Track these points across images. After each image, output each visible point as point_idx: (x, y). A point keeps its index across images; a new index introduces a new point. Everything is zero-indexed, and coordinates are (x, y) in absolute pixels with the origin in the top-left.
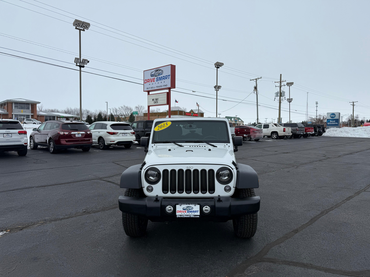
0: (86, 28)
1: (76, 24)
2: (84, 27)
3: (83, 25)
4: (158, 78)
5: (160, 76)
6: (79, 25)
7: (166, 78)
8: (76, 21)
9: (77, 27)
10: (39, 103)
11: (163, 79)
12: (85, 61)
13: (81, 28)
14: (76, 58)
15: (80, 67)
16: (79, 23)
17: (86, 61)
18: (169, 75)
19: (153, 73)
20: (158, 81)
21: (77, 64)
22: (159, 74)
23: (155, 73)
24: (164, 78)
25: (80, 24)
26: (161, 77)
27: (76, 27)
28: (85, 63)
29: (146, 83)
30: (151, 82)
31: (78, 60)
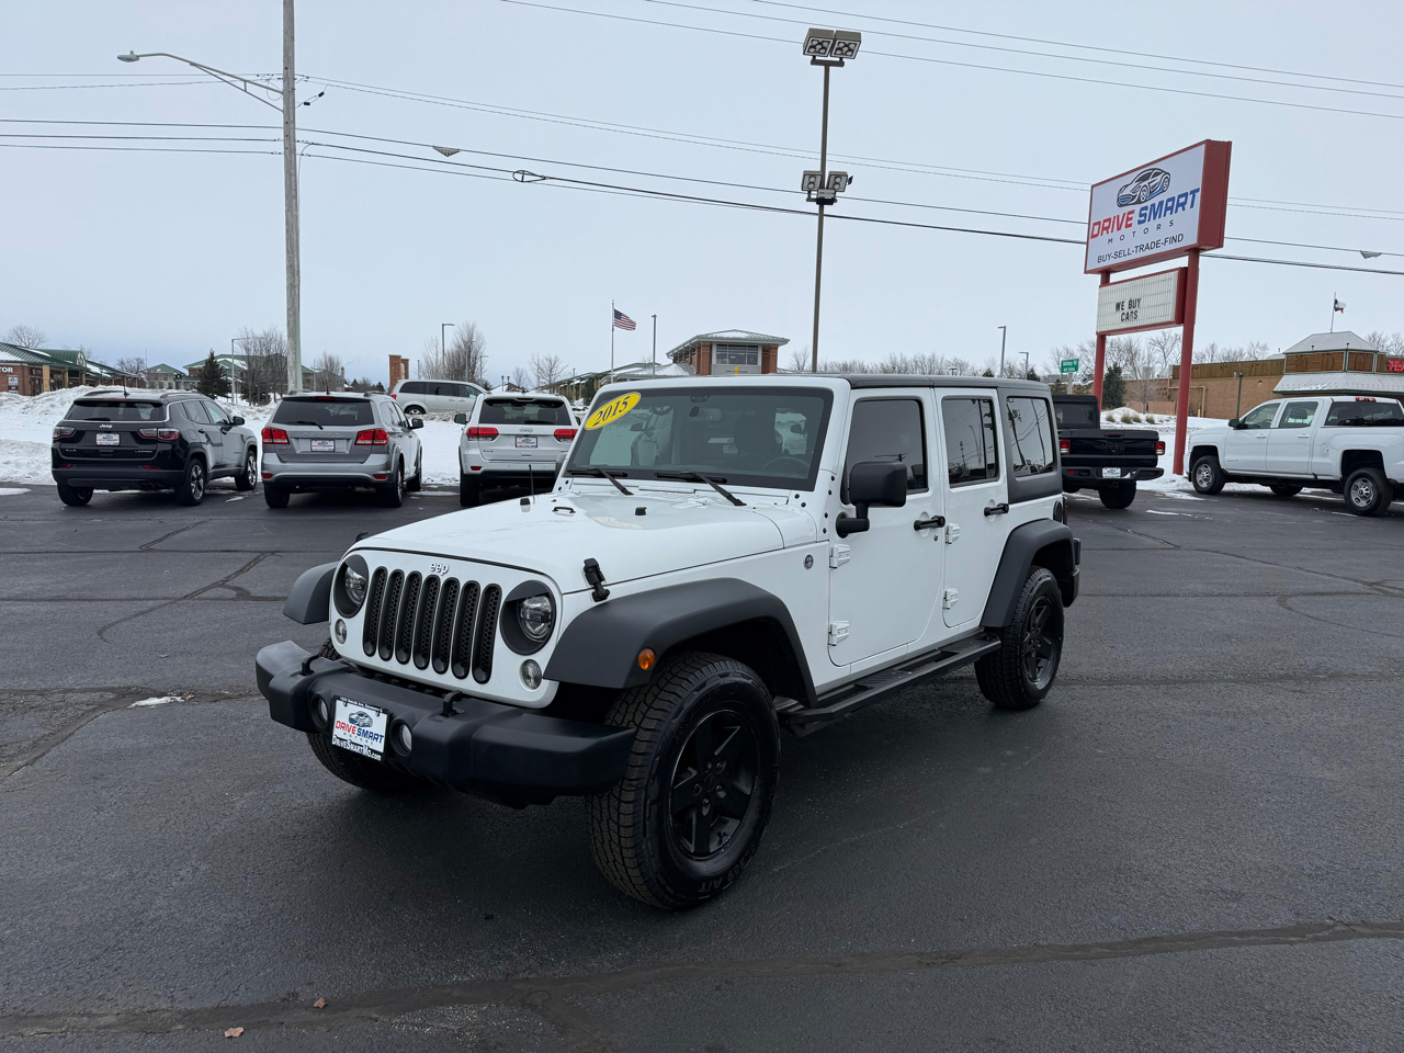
0: (849, 53)
1: (811, 47)
2: (841, 49)
3: (836, 46)
4: (1146, 208)
5: (1156, 200)
6: (823, 48)
7: (1178, 205)
8: (813, 33)
9: (817, 58)
10: (785, 341)
11: (1167, 209)
12: (838, 180)
13: (829, 58)
14: (806, 174)
15: (822, 202)
16: (820, 40)
17: (841, 180)
18: (1193, 192)
19: (1127, 191)
20: (1144, 221)
21: (809, 193)
22: (1152, 193)
23: (1134, 191)
24: (1171, 208)
25: (825, 44)
26: (1161, 203)
27: (814, 57)
28: (837, 187)
29: (1097, 235)
30: (1119, 229)
31: (812, 179)
